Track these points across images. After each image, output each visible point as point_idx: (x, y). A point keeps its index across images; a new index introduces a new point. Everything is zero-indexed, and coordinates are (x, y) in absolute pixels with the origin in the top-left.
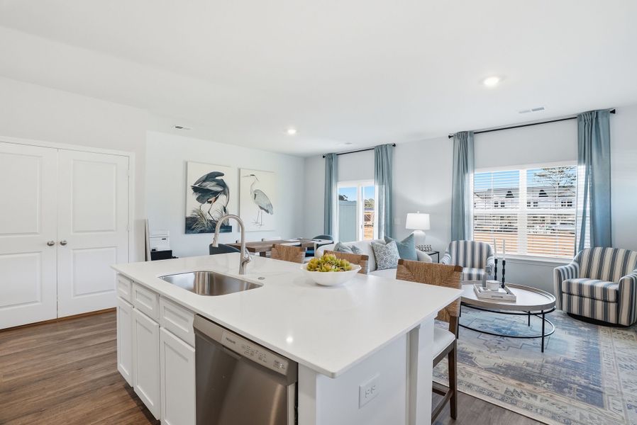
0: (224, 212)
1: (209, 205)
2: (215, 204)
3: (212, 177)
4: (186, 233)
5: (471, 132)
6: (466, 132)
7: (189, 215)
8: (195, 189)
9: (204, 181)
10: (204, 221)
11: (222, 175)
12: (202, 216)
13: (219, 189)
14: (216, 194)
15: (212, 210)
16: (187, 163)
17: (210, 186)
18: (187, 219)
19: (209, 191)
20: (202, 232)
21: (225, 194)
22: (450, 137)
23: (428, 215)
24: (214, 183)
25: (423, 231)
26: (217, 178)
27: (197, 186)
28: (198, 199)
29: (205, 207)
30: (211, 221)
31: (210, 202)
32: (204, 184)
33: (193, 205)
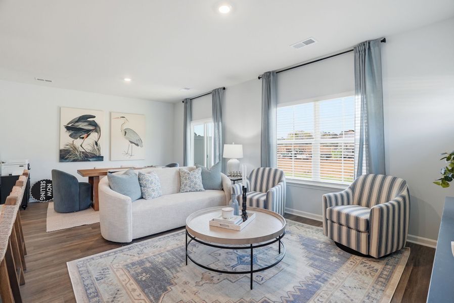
0: (95, 146)
1: (82, 140)
2: (86, 140)
3: (83, 118)
4: (60, 161)
5: (273, 72)
6: (270, 72)
7: (62, 148)
8: (68, 128)
9: (77, 122)
10: (77, 153)
11: (94, 117)
12: (75, 148)
13: (91, 128)
14: (88, 132)
15: (85, 144)
16: (60, 108)
17: (82, 125)
18: (61, 151)
19: (81, 130)
20: (74, 161)
21: (96, 131)
22: (259, 78)
23: (241, 145)
24: (86, 124)
25: (238, 159)
26: (88, 119)
27: (70, 125)
28: (70, 136)
29: (78, 142)
30: (83, 152)
31: (83, 138)
32: (77, 124)
33: (66, 140)
